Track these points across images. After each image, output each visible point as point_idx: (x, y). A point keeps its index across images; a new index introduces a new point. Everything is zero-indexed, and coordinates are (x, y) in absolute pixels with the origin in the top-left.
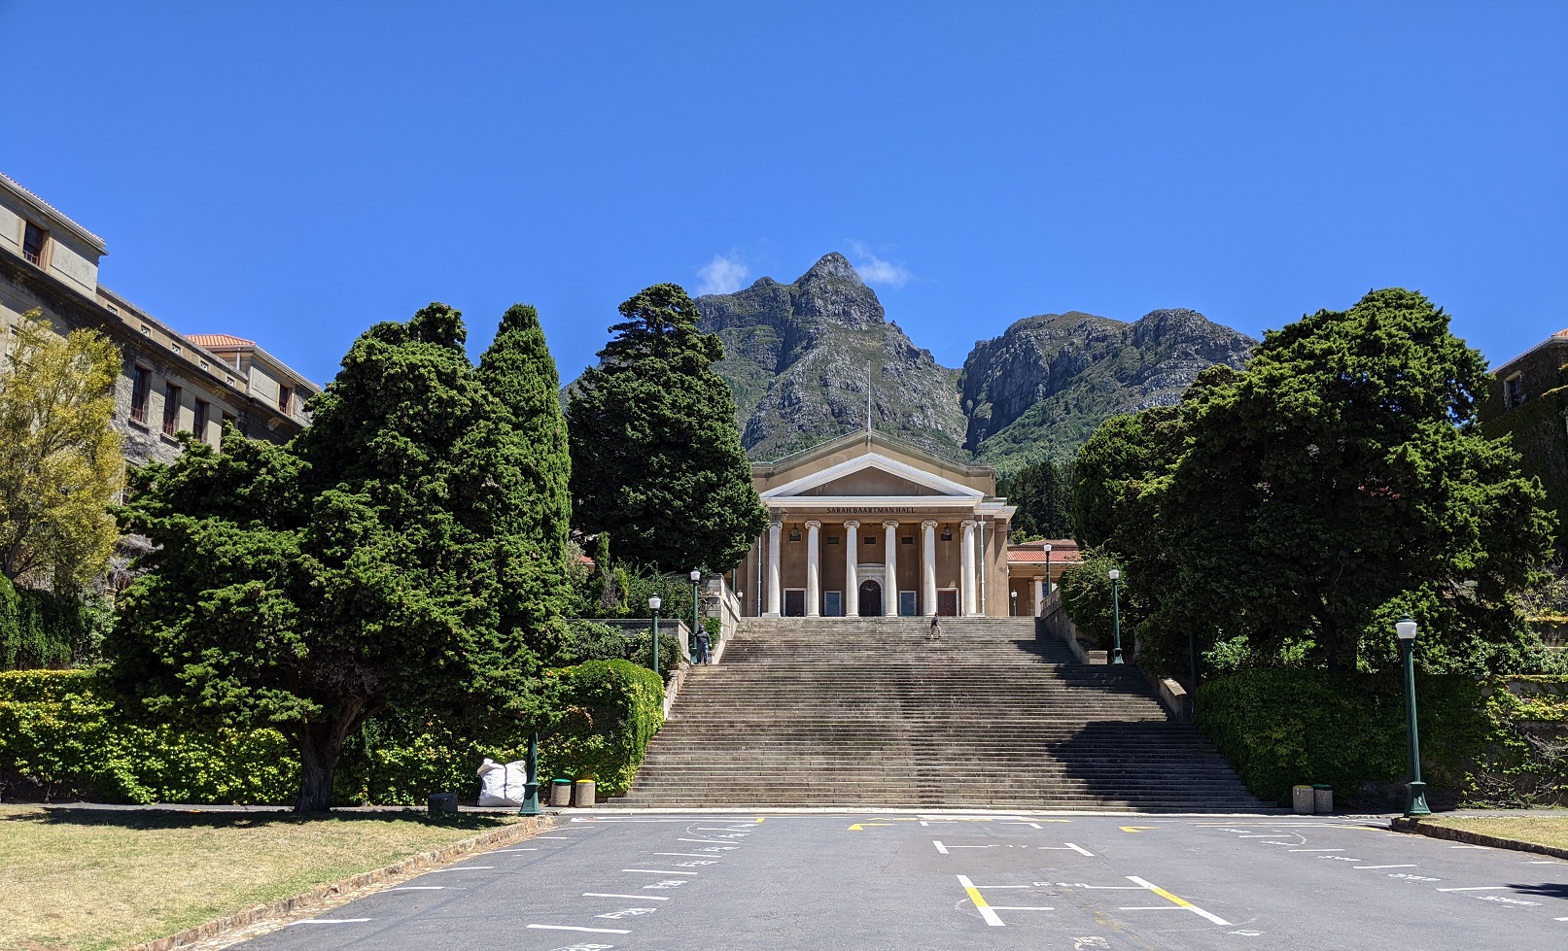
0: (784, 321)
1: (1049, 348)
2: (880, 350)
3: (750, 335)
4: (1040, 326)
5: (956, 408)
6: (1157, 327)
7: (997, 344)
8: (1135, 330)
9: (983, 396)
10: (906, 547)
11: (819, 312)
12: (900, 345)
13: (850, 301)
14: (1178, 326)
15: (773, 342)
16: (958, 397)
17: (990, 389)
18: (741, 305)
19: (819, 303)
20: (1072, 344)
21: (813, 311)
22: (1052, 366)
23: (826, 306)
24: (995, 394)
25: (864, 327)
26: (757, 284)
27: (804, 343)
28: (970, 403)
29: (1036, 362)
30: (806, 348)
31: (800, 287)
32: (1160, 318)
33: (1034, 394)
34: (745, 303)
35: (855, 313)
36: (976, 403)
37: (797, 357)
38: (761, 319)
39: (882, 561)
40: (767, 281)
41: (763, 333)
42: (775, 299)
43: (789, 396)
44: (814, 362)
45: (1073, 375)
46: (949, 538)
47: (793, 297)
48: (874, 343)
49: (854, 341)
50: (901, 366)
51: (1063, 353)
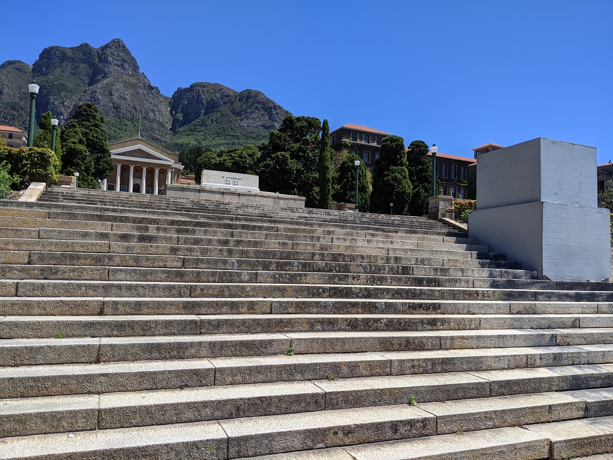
0: (93, 64)
1: (207, 96)
2: (136, 83)
3: (77, 67)
4: (204, 86)
5: (168, 113)
6: (248, 95)
7: (186, 90)
8: (240, 95)
9: (179, 110)
10: (149, 174)
11: (110, 63)
12: (145, 83)
13: (124, 60)
14: (255, 97)
15: (87, 72)
16: (169, 109)
17: (182, 108)
18: (73, 53)
19: (110, 59)
20: (216, 96)
21: (107, 62)
22: (208, 103)
23: (113, 61)
24: (184, 110)
25: (130, 73)
26: (82, 45)
27: (102, 75)
28: (174, 112)
29: (201, 101)
30: (103, 77)
31: (102, 50)
32: (249, 92)
33: (200, 113)
34: (75, 53)
35: (126, 66)
36: (176, 113)
37: (99, 81)
38: (83, 61)
39: (141, 178)
40: (87, 45)
41: (83, 67)
42: (90, 53)
43: (94, 97)
44: (107, 84)
45: (215, 108)
46: (163, 173)
47: (98, 54)
48: (134, 80)
49: (126, 78)
50: (145, 92)
51: (212, 99)
